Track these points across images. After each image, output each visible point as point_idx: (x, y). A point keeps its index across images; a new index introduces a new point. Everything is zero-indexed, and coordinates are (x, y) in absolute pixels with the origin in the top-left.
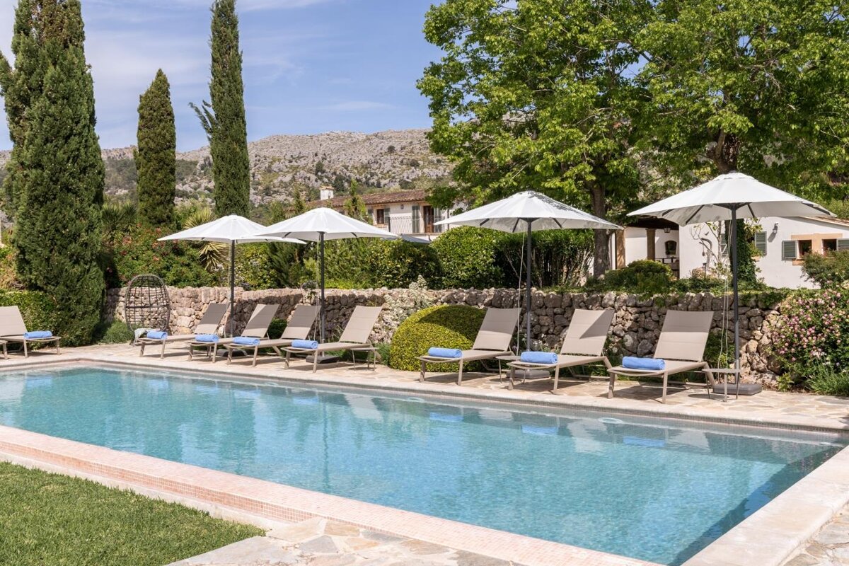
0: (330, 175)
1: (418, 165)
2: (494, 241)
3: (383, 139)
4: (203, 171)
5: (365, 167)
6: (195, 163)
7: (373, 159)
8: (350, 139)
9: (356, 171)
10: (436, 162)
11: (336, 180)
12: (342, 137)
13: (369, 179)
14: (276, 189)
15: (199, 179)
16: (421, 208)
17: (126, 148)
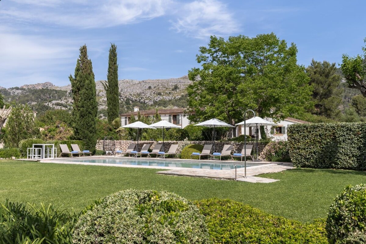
0: (124, 98)
1: (161, 94)
2: (202, 129)
3: (146, 83)
4: (69, 95)
5: (139, 95)
6: (66, 92)
7: (142, 92)
8: (132, 83)
9: (135, 96)
10: (168, 93)
11: (127, 100)
12: (129, 82)
13: (141, 100)
14: (101, 103)
15: (68, 98)
16: (172, 116)
17: (36, 84)
